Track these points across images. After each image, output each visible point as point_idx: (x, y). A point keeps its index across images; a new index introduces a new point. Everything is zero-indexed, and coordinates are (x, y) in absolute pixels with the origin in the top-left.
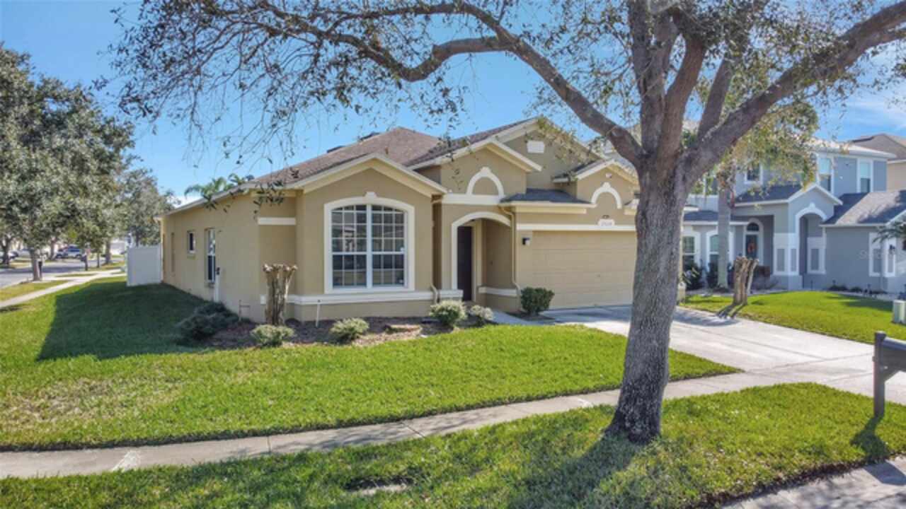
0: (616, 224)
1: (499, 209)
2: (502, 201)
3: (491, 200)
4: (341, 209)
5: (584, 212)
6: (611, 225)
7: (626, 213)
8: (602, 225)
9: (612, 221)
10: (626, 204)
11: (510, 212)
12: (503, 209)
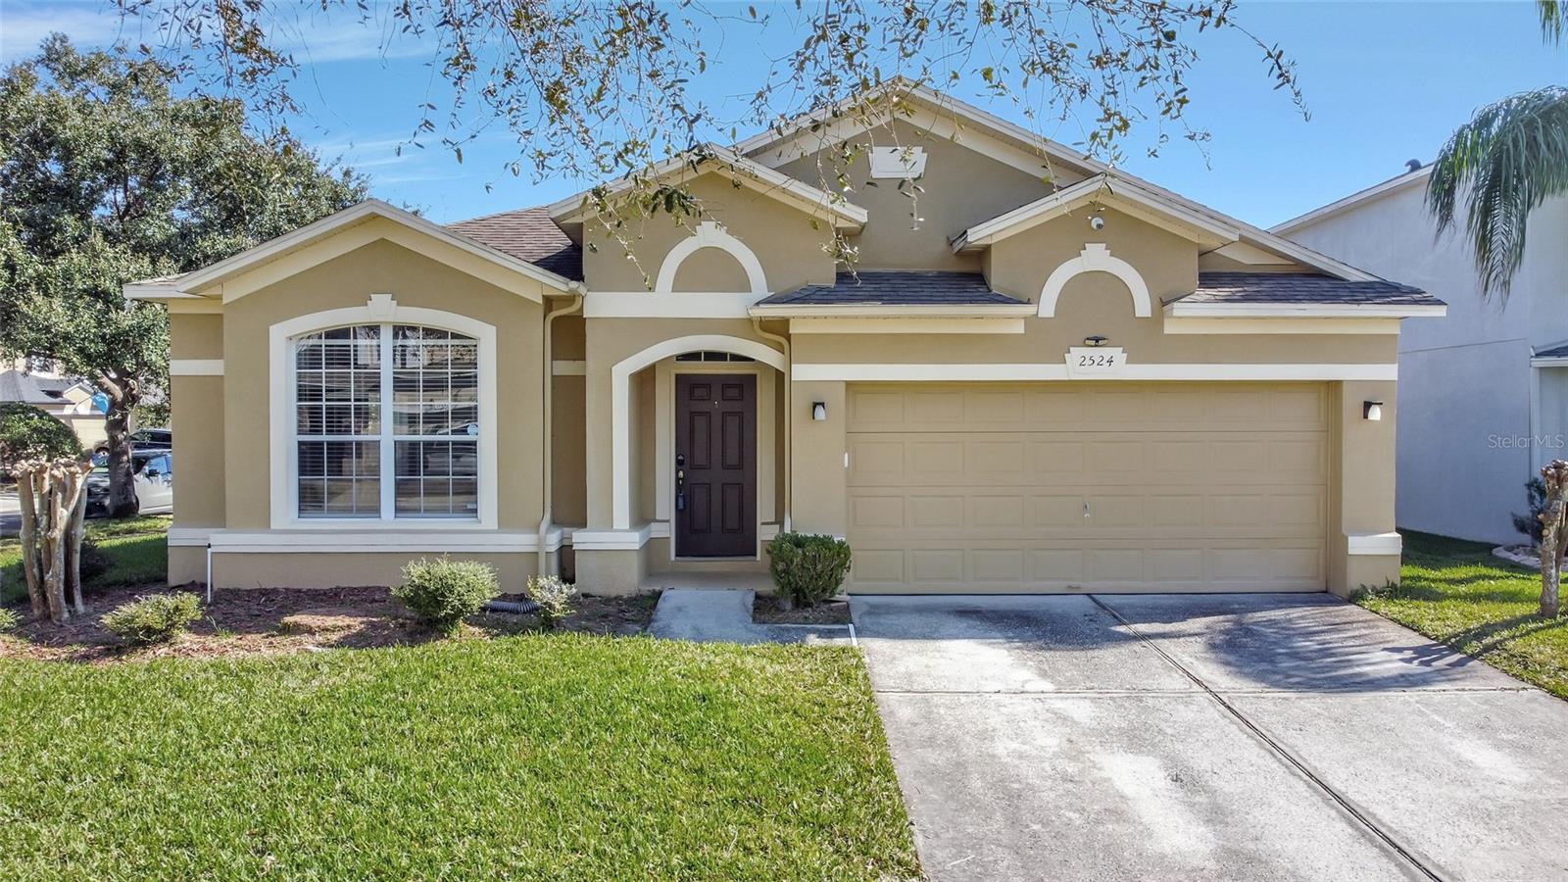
0: (1129, 361)
1: (751, 328)
2: (759, 305)
3: (731, 305)
4: (319, 336)
5: (1019, 327)
6: (1115, 365)
7: (1170, 328)
8: (1080, 365)
9: (1118, 354)
10: (1163, 302)
11: (777, 331)
12: (756, 327)
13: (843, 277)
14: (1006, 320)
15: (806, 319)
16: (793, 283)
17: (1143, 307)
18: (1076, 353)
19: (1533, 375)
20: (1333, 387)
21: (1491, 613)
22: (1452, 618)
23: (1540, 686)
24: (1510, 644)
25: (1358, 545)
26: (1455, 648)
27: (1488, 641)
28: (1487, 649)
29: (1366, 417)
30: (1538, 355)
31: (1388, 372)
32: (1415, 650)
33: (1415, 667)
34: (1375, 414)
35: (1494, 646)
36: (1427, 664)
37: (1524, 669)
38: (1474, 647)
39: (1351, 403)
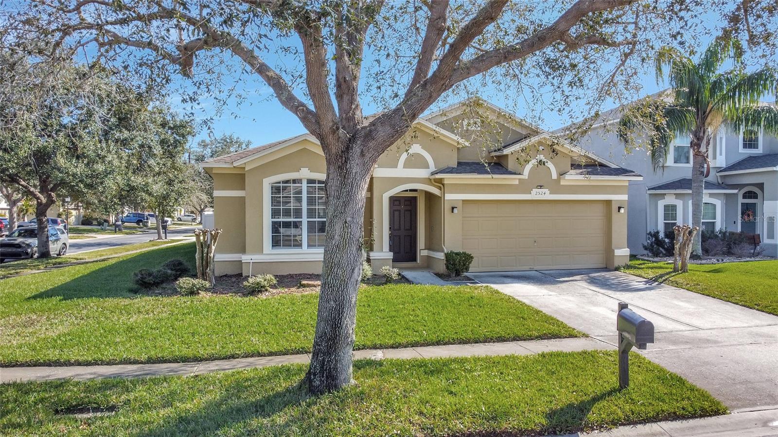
0: (550, 194)
1: (429, 181)
2: (433, 174)
3: (423, 173)
4: (280, 183)
5: (517, 182)
6: (545, 194)
7: (562, 183)
8: (536, 194)
9: (547, 191)
10: (562, 174)
11: (440, 183)
12: (433, 181)
13: (459, 164)
14: (513, 180)
15: (449, 178)
16: (443, 166)
17: (554, 176)
18: (535, 191)
19: (647, 196)
20: (609, 203)
21: (661, 272)
22: (651, 274)
23: (684, 289)
24: (671, 279)
25: (618, 252)
26: (655, 281)
27: (664, 278)
28: (664, 280)
29: (619, 211)
30: (649, 189)
31: (625, 197)
32: (645, 282)
33: (647, 286)
34: (622, 211)
35: (666, 279)
36: (651, 285)
37: (677, 285)
38: (660, 280)
39: (614, 208)
